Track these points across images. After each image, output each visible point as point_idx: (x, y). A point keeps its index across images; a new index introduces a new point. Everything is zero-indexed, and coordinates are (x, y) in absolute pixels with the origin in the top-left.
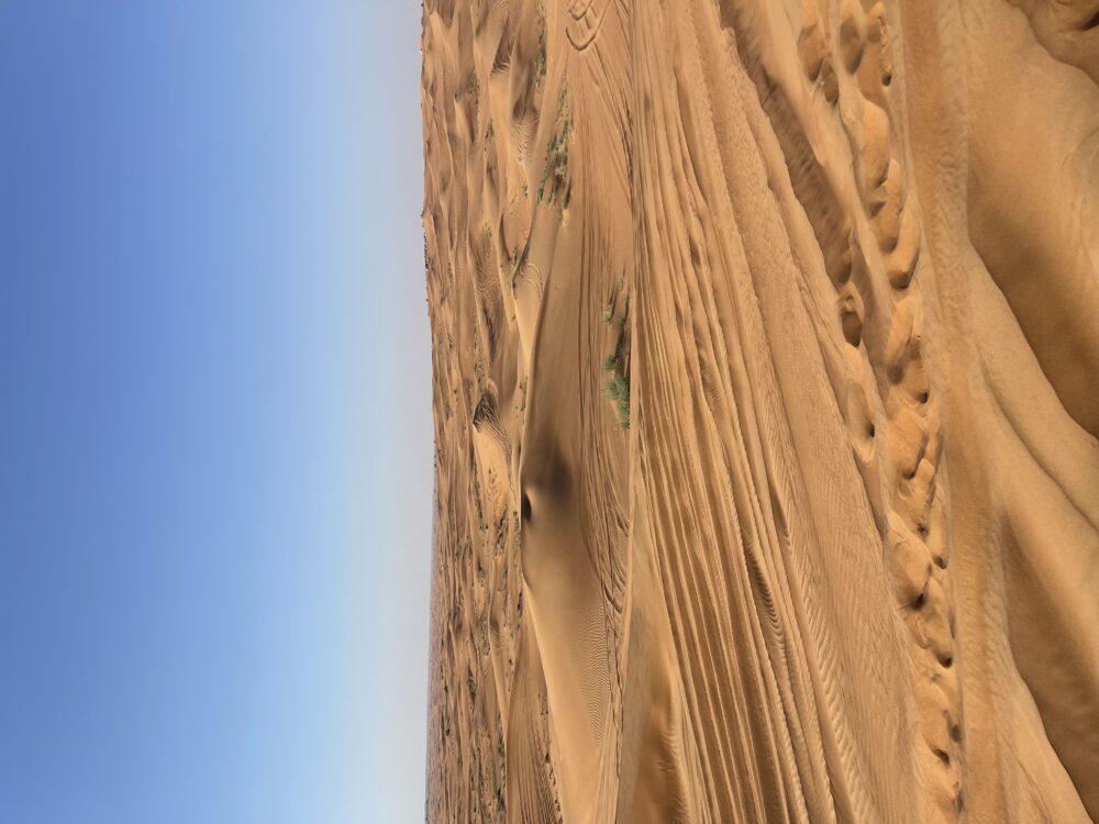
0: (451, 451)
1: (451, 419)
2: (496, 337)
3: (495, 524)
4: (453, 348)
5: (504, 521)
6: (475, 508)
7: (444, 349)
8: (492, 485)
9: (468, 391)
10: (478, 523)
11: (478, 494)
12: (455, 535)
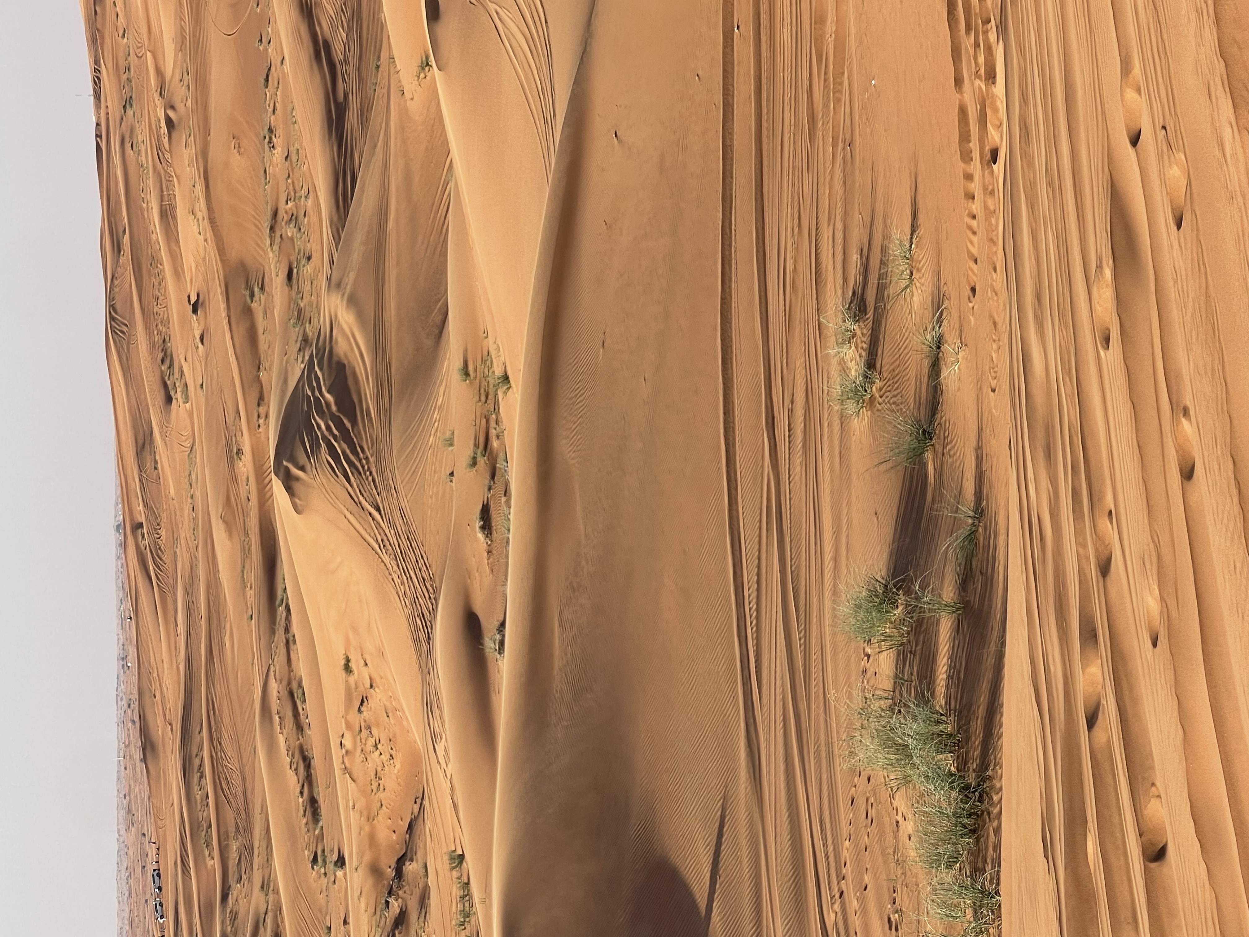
0: (185, 532)
1: (179, 407)
2: (352, 118)
3: (375, 870)
4: (181, 136)
5: (410, 868)
6: (292, 781)
7: (142, 135)
8: (355, 718)
9: (248, 312)
10: (304, 837)
11: (299, 727)
12: (214, 863)
